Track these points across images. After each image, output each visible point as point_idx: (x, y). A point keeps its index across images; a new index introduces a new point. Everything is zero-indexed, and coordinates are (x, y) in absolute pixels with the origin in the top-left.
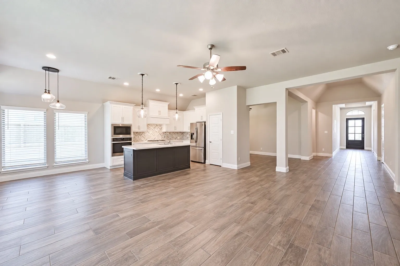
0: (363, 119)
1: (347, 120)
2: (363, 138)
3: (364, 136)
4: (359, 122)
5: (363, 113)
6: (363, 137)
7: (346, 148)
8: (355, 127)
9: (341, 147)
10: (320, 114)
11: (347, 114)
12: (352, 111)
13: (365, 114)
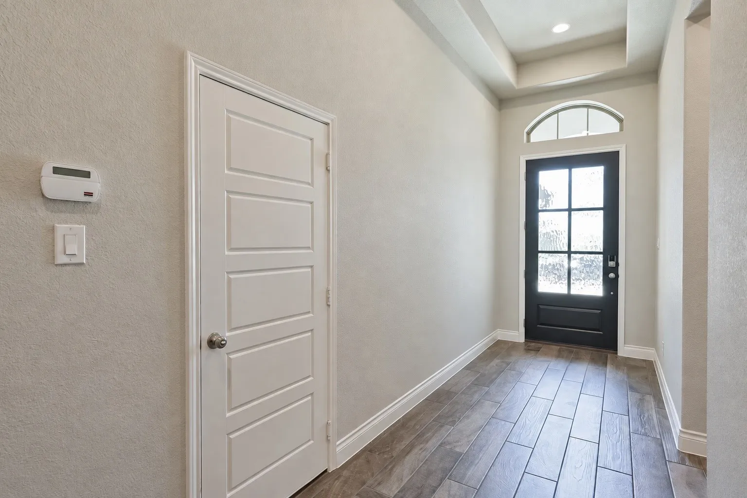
1: (534, 167)
2: (611, 284)
3: (615, 270)
5: (613, 126)
6: (612, 275)
7: (530, 334)
8: (570, 211)
9: (498, 332)
11: (535, 137)
12: (557, 112)
13: (621, 129)
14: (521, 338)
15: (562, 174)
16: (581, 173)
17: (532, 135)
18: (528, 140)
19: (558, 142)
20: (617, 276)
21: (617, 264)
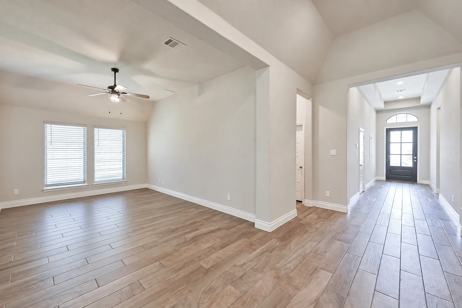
0: (415, 129)
1: (388, 131)
4: (409, 134)
5: (415, 119)
7: (386, 178)
8: (401, 143)
9: (377, 177)
10: (322, 111)
11: (388, 121)
12: (396, 115)
13: (418, 120)
14: (385, 179)
15: (398, 133)
16: (404, 133)
17: (387, 121)
18: (386, 123)
19: (397, 123)
20: (417, 161)
21: (417, 158)
